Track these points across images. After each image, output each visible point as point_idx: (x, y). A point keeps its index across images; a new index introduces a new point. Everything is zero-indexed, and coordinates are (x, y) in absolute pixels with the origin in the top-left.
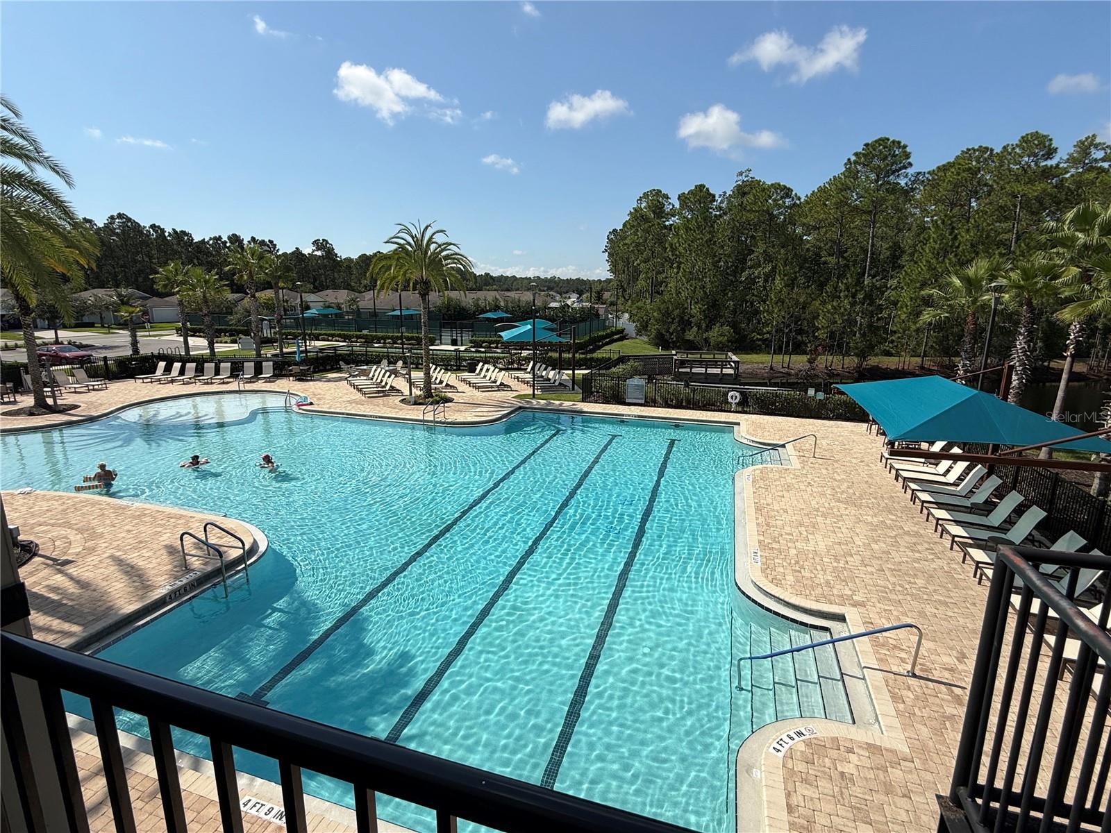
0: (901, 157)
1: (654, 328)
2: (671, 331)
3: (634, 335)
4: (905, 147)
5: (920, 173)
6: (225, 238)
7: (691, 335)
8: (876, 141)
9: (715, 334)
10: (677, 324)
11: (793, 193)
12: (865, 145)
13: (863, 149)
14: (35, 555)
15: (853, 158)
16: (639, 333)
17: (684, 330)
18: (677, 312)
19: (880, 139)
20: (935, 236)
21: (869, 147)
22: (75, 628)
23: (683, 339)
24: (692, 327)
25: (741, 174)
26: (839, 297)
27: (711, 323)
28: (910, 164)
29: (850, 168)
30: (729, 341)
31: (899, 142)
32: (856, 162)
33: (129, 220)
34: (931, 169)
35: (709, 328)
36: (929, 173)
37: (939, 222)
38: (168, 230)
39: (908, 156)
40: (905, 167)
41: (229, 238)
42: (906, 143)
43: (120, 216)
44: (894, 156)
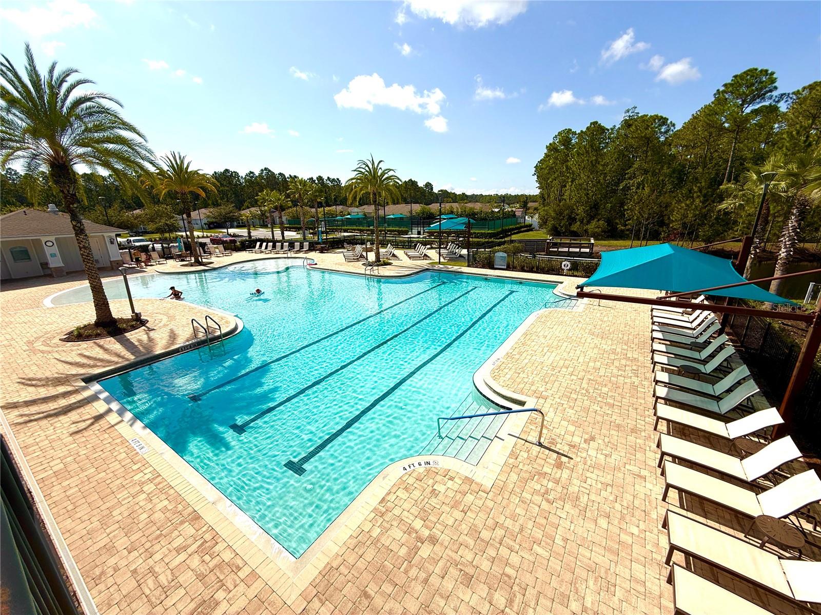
0: (766, 83)
1: (550, 223)
2: (562, 225)
3: (538, 229)
4: (773, 73)
5: (785, 94)
6: (315, 178)
7: (575, 227)
8: (744, 73)
9: (592, 227)
10: (566, 220)
11: (669, 122)
12: (734, 77)
13: (732, 80)
14: (144, 325)
15: (722, 89)
16: (541, 226)
17: (570, 224)
18: (566, 212)
19: (749, 70)
20: (788, 144)
21: (738, 78)
22: (133, 357)
23: (570, 231)
24: (576, 222)
25: (628, 111)
26: (692, 197)
27: (591, 218)
28: (776, 88)
29: (718, 97)
30: (603, 232)
31: (766, 71)
32: (724, 92)
33: (270, 171)
34: (795, 90)
35: (589, 222)
36: (793, 93)
37: (794, 133)
38: (287, 175)
39: (773, 81)
40: (771, 91)
41: (317, 178)
42: (774, 71)
43: (266, 169)
44: (761, 82)
